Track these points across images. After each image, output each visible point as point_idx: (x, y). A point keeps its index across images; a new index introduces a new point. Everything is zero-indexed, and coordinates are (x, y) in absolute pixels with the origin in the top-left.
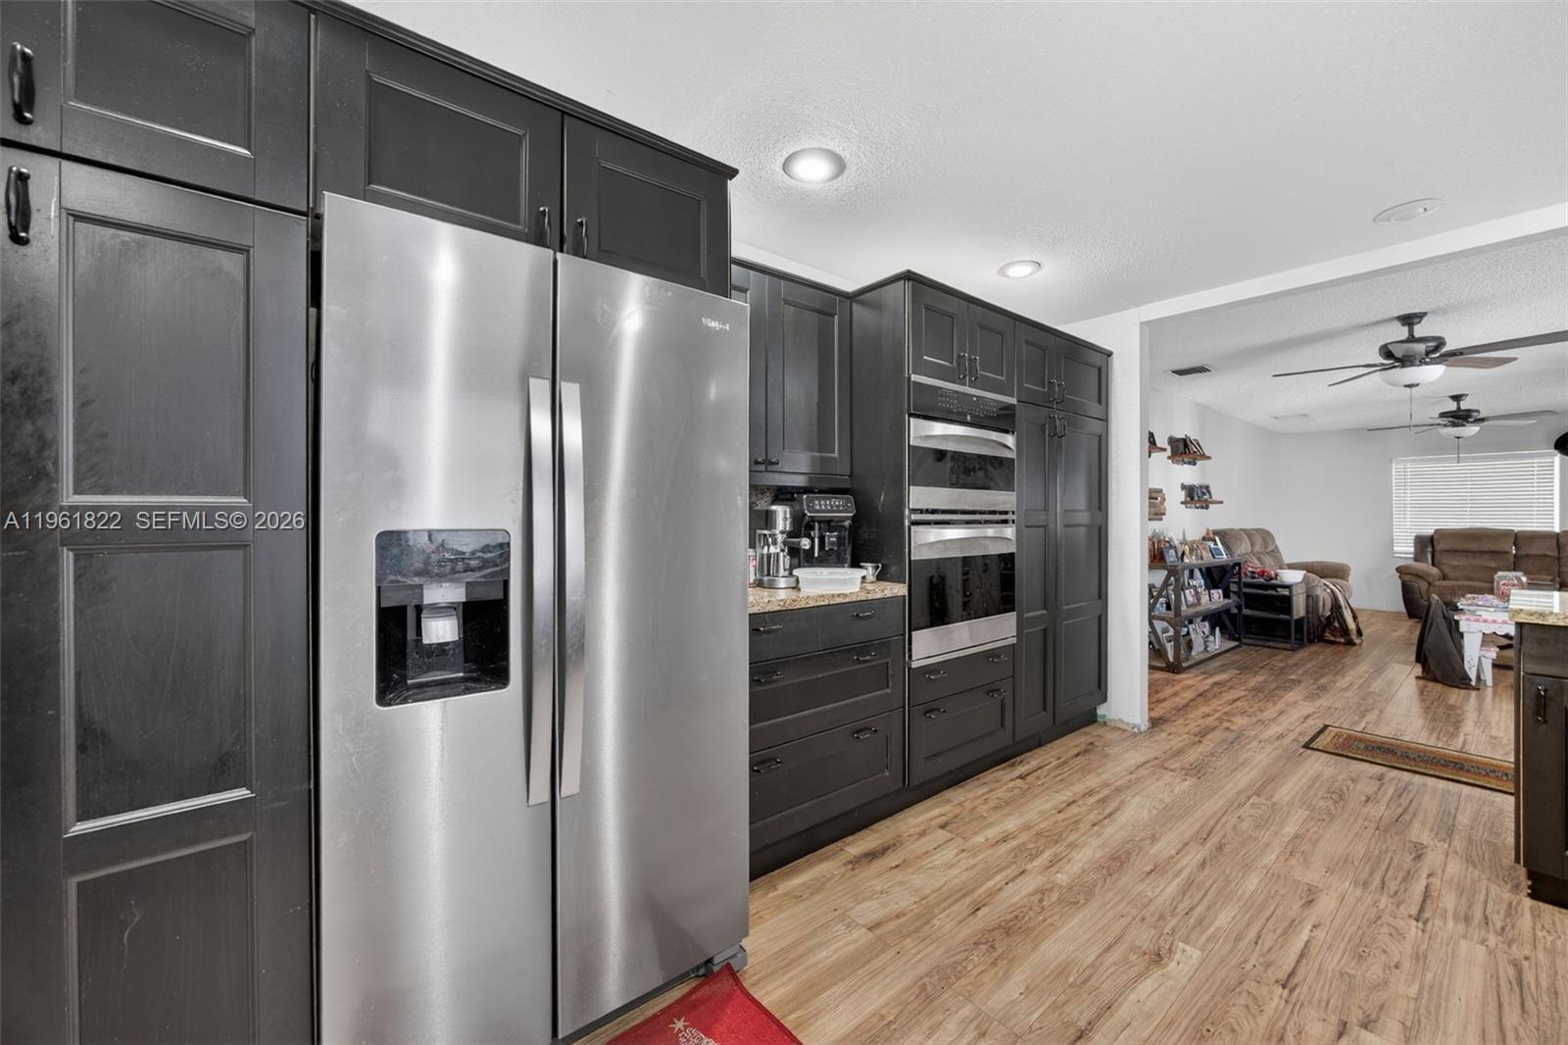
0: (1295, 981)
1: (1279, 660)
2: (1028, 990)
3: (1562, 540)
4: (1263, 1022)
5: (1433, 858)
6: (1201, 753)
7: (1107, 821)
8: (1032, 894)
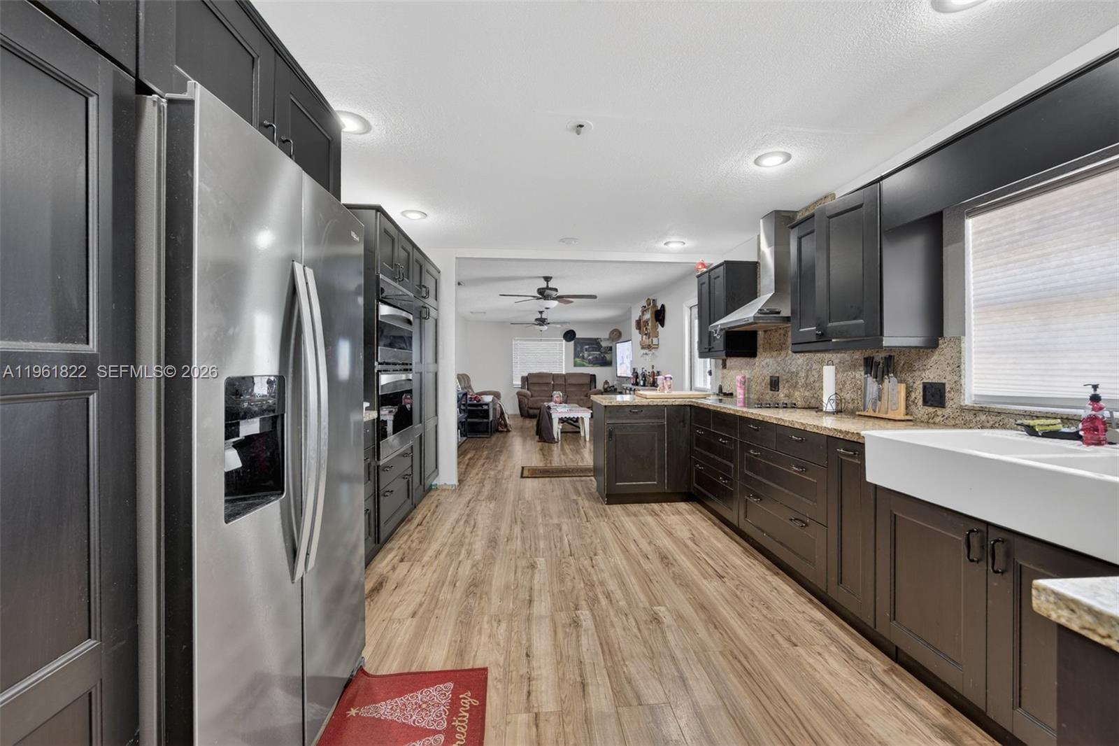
0: (573, 552)
1: (487, 443)
2: (501, 600)
3: (567, 378)
4: (573, 568)
5: (580, 502)
6: (488, 490)
7: (475, 529)
8: (472, 568)
